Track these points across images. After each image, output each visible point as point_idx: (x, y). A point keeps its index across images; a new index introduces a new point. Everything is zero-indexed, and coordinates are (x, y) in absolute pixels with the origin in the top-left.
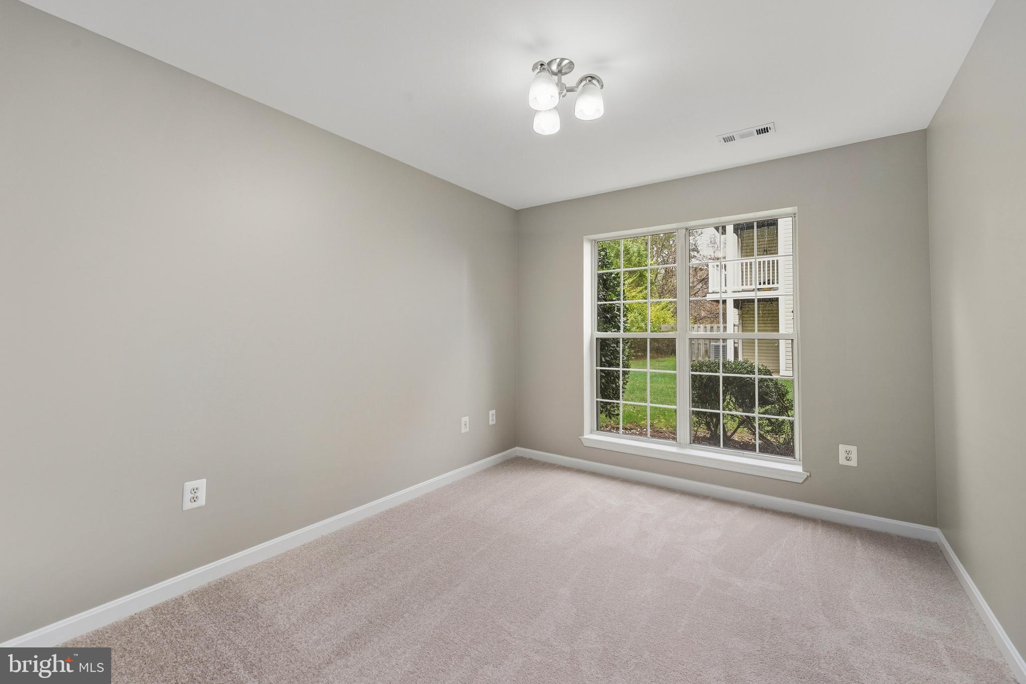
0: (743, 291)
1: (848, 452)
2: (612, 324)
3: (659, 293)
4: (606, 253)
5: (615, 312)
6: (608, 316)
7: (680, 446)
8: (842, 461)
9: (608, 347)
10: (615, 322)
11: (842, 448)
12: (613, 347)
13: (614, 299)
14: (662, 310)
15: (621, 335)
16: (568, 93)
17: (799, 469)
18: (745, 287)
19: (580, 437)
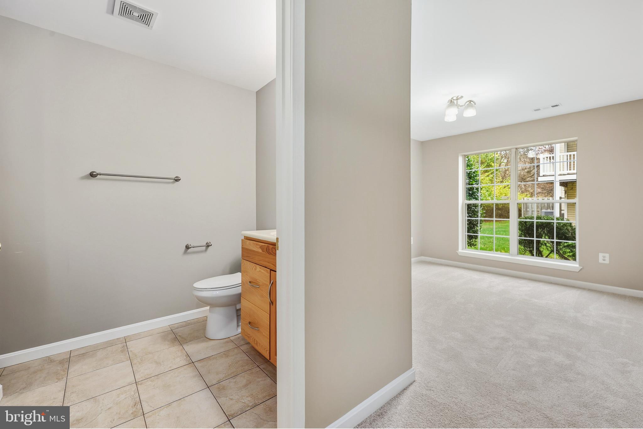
0: (568, 174)
1: (604, 257)
2: (473, 197)
3: (502, 176)
4: (469, 159)
5: (475, 190)
6: (470, 192)
7: (512, 255)
8: (601, 261)
9: (470, 209)
10: (474, 196)
11: (601, 255)
12: (473, 209)
13: (474, 183)
14: (505, 188)
15: (479, 202)
16: (461, 107)
17: (578, 266)
18: (569, 172)
19: (457, 251)
